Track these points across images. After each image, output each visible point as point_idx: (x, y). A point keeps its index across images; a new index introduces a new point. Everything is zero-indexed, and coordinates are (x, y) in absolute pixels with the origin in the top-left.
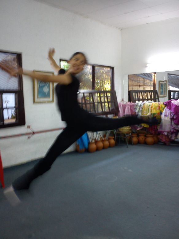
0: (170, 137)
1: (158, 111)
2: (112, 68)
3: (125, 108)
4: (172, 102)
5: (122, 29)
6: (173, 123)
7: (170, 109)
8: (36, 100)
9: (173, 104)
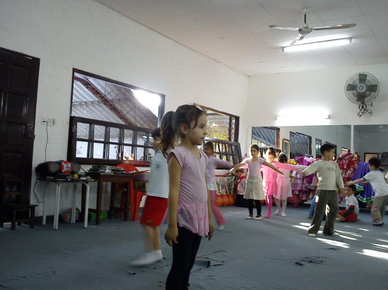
0: (301, 196)
2: (237, 118)
4: (305, 158)
5: (249, 76)
6: (305, 182)
9: (305, 161)
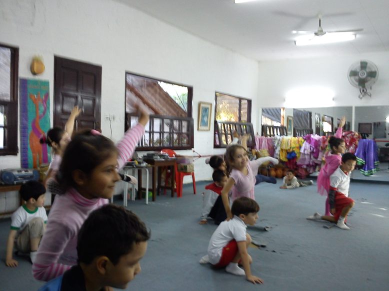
1: (298, 145)
2: (250, 101)
3: (262, 141)
5: (259, 62)
7: (310, 143)
8: (200, 128)
